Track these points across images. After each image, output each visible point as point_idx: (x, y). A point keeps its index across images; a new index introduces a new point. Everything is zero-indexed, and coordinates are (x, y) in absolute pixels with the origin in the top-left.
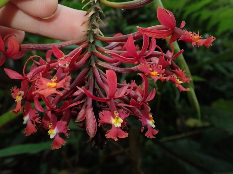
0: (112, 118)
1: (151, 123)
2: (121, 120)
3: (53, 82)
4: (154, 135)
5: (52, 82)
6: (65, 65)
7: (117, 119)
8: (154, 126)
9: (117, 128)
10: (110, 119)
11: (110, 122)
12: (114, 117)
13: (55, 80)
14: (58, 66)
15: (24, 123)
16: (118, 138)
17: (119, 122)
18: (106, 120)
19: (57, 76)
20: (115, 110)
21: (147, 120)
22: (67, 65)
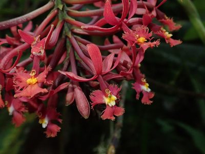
0: (104, 97)
1: (145, 88)
2: (114, 98)
3: (33, 78)
4: (151, 100)
5: (31, 77)
6: (40, 52)
7: (110, 97)
8: (149, 90)
9: (112, 107)
10: (103, 99)
11: (103, 102)
12: (107, 96)
13: (34, 74)
14: (33, 55)
15: (10, 114)
16: (115, 116)
17: (113, 100)
18: (99, 101)
19: (34, 68)
20: (106, 88)
21: (141, 85)
22: (43, 51)
